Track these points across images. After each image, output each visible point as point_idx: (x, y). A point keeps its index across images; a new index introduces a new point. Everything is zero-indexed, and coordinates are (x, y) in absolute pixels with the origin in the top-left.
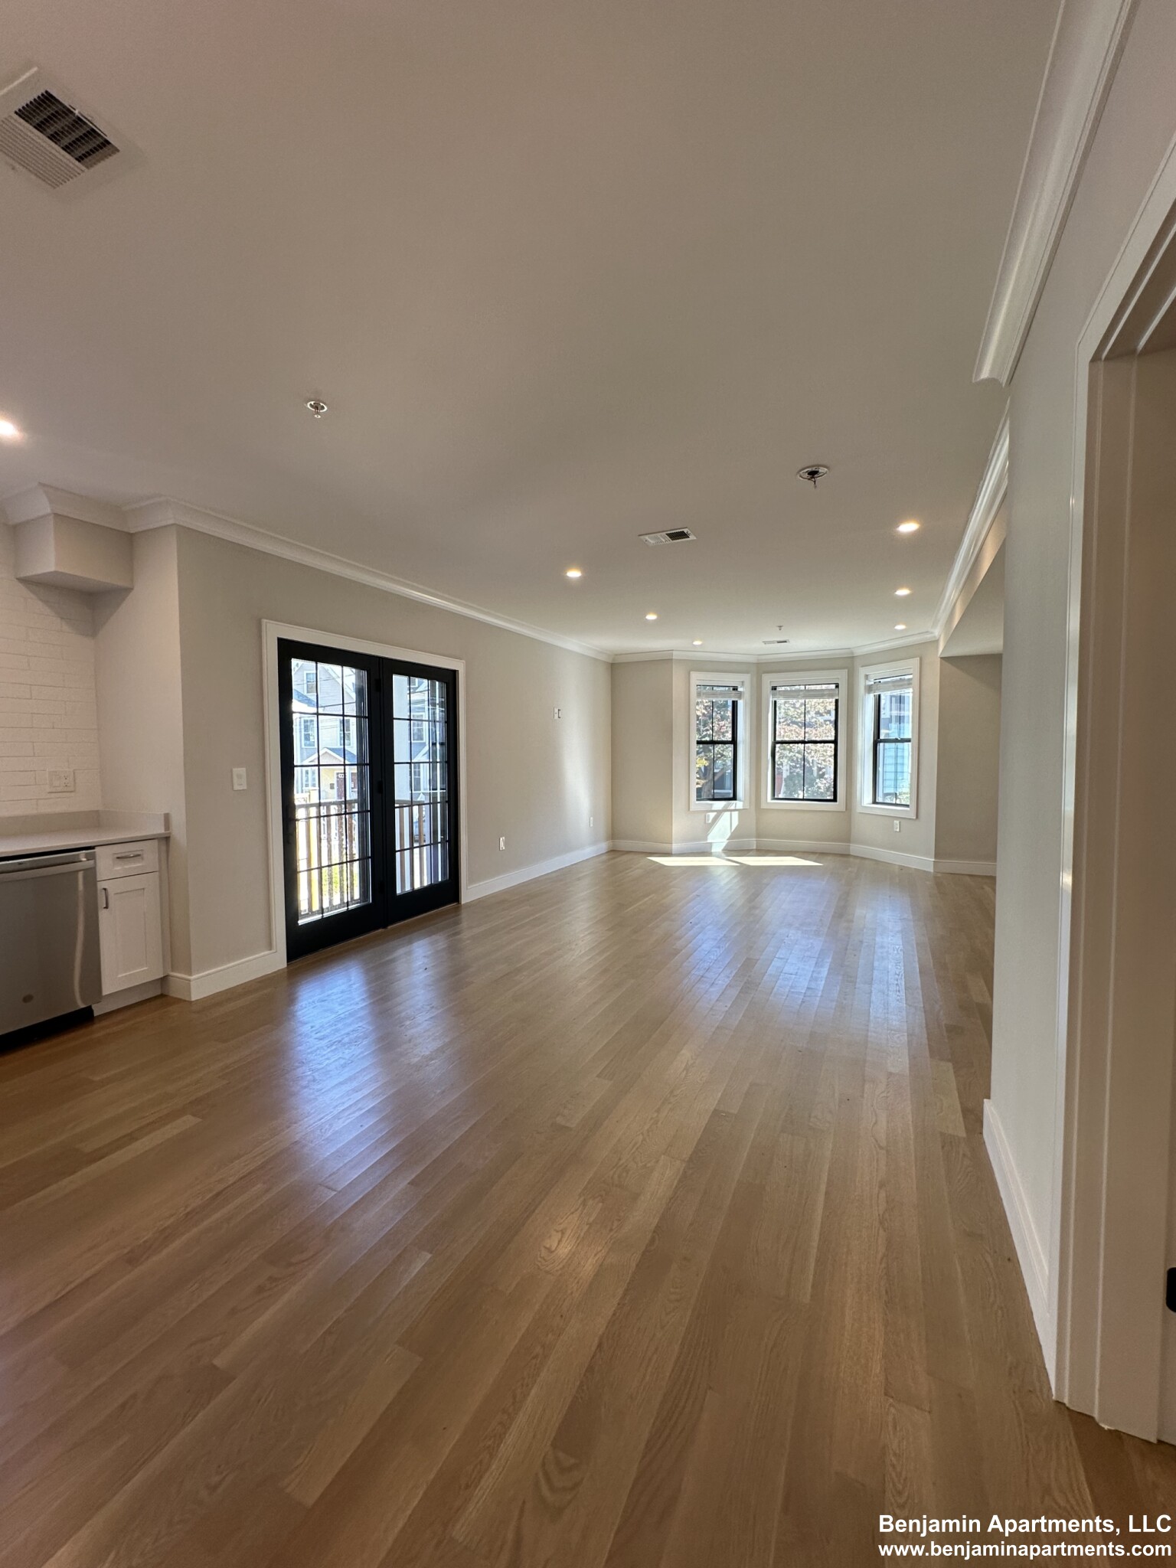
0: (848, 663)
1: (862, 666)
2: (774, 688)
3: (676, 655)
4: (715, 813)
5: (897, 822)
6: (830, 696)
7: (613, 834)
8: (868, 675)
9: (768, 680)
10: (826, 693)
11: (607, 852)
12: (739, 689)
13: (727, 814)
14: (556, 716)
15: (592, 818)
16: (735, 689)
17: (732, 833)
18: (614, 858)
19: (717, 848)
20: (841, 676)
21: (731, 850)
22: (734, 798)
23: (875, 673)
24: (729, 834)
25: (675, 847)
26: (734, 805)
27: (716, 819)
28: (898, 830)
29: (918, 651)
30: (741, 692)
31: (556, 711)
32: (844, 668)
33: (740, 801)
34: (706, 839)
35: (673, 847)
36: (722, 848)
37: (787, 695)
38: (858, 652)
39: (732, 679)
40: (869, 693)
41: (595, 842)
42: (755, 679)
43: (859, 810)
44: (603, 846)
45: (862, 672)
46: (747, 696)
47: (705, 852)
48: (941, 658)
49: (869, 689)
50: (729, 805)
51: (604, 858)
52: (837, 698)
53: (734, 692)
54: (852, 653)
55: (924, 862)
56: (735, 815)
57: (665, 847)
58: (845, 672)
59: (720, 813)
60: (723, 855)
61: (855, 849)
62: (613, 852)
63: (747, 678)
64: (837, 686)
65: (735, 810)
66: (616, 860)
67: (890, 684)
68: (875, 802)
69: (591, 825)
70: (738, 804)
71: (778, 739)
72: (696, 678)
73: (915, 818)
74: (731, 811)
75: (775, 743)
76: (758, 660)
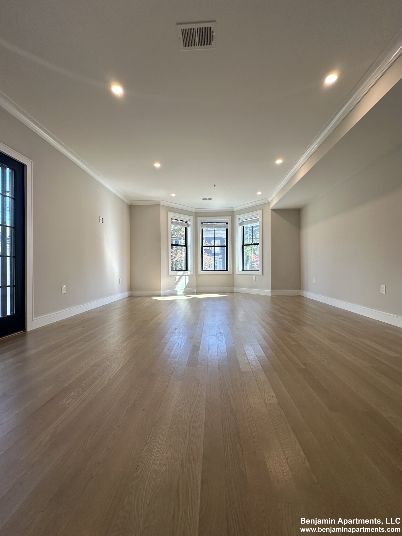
0: (232, 214)
1: (237, 215)
2: (202, 224)
3: (162, 203)
4: (179, 277)
5: (254, 277)
6: (225, 227)
7: (131, 288)
8: (239, 218)
9: (200, 220)
10: (223, 226)
11: (128, 297)
12: (188, 223)
13: (184, 277)
14: (101, 221)
15: (120, 279)
16: (186, 222)
17: (186, 286)
18: (132, 299)
19: (180, 292)
20: (228, 219)
21: (186, 293)
22: (187, 270)
23: (243, 217)
24: (185, 286)
25: (162, 292)
26: (187, 273)
27: (179, 280)
28: (255, 280)
29: (261, 207)
30: (189, 224)
31: (101, 218)
32: (230, 216)
33: (189, 271)
34: (175, 288)
35: (161, 292)
36: (182, 292)
37: (208, 226)
38: (235, 209)
39: (185, 218)
40: (240, 226)
41: (122, 292)
42: (194, 219)
43: (238, 273)
44: (126, 294)
45: (237, 217)
46: (191, 225)
47: (175, 294)
48: (271, 209)
49: (240, 224)
50: (185, 273)
51: (127, 299)
52: (227, 228)
53: (186, 223)
54: (233, 210)
55: (268, 292)
56: (187, 277)
57: (157, 292)
58: (230, 217)
59: (181, 276)
60: (183, 295)
61: (236, 289)
62: (131, 296)
63: (191, 218)
64: (227, 223)
65: (187, 275)
66: (133, 300)
67: (249, 222)
68: (243, 270)
69: (120, 283)
70: (188, 273)
71: (204, 245)
72: (171, 215)
73: (262, 274)
74: (186, 275)
75: (203, 247)
76: (196, 211)
